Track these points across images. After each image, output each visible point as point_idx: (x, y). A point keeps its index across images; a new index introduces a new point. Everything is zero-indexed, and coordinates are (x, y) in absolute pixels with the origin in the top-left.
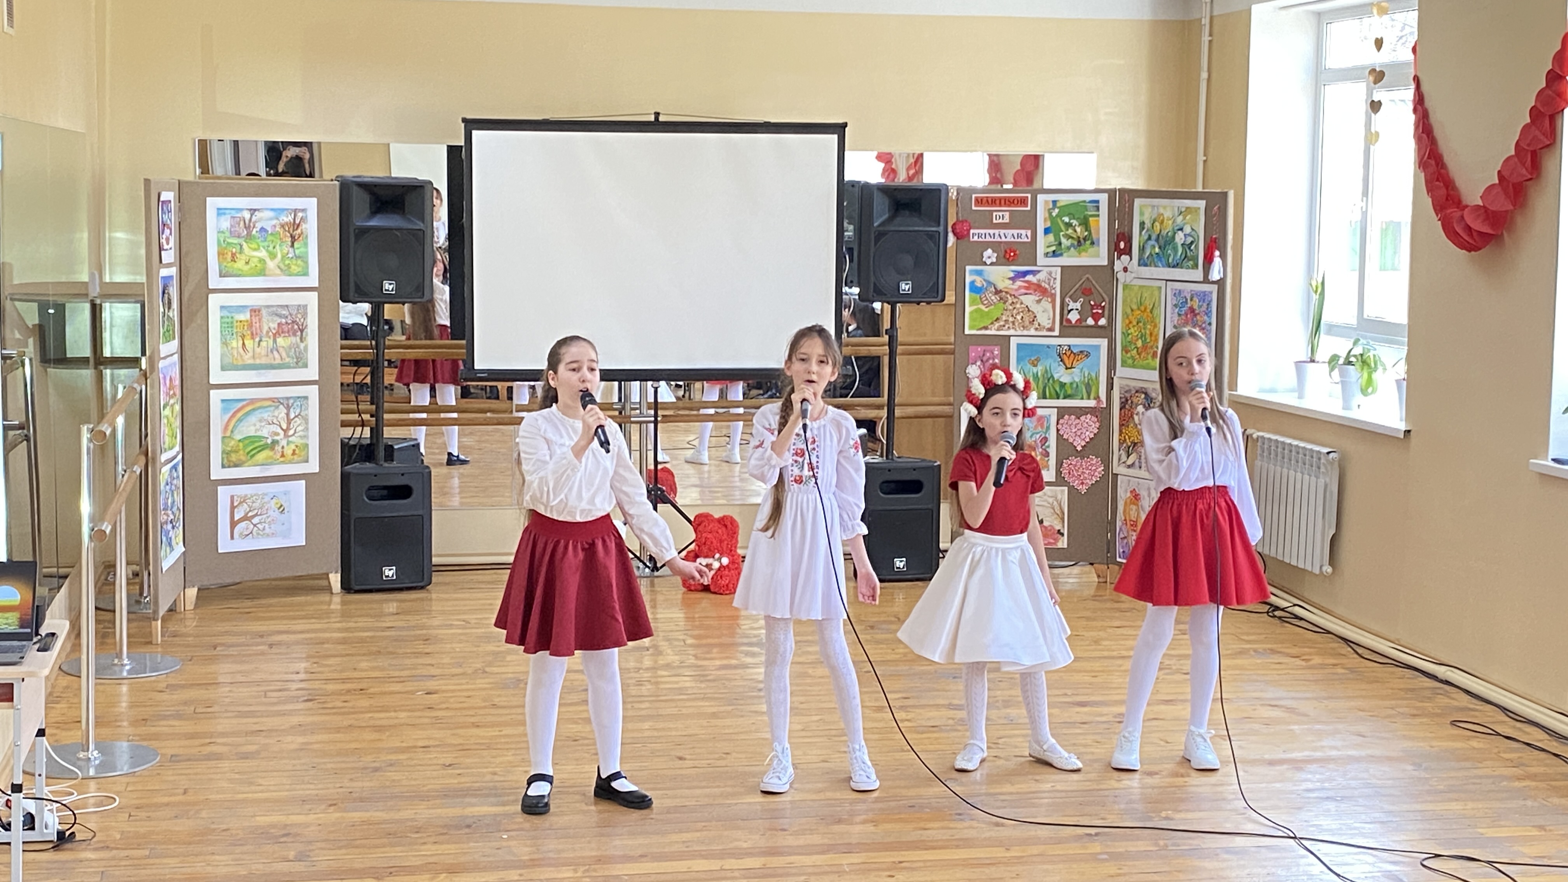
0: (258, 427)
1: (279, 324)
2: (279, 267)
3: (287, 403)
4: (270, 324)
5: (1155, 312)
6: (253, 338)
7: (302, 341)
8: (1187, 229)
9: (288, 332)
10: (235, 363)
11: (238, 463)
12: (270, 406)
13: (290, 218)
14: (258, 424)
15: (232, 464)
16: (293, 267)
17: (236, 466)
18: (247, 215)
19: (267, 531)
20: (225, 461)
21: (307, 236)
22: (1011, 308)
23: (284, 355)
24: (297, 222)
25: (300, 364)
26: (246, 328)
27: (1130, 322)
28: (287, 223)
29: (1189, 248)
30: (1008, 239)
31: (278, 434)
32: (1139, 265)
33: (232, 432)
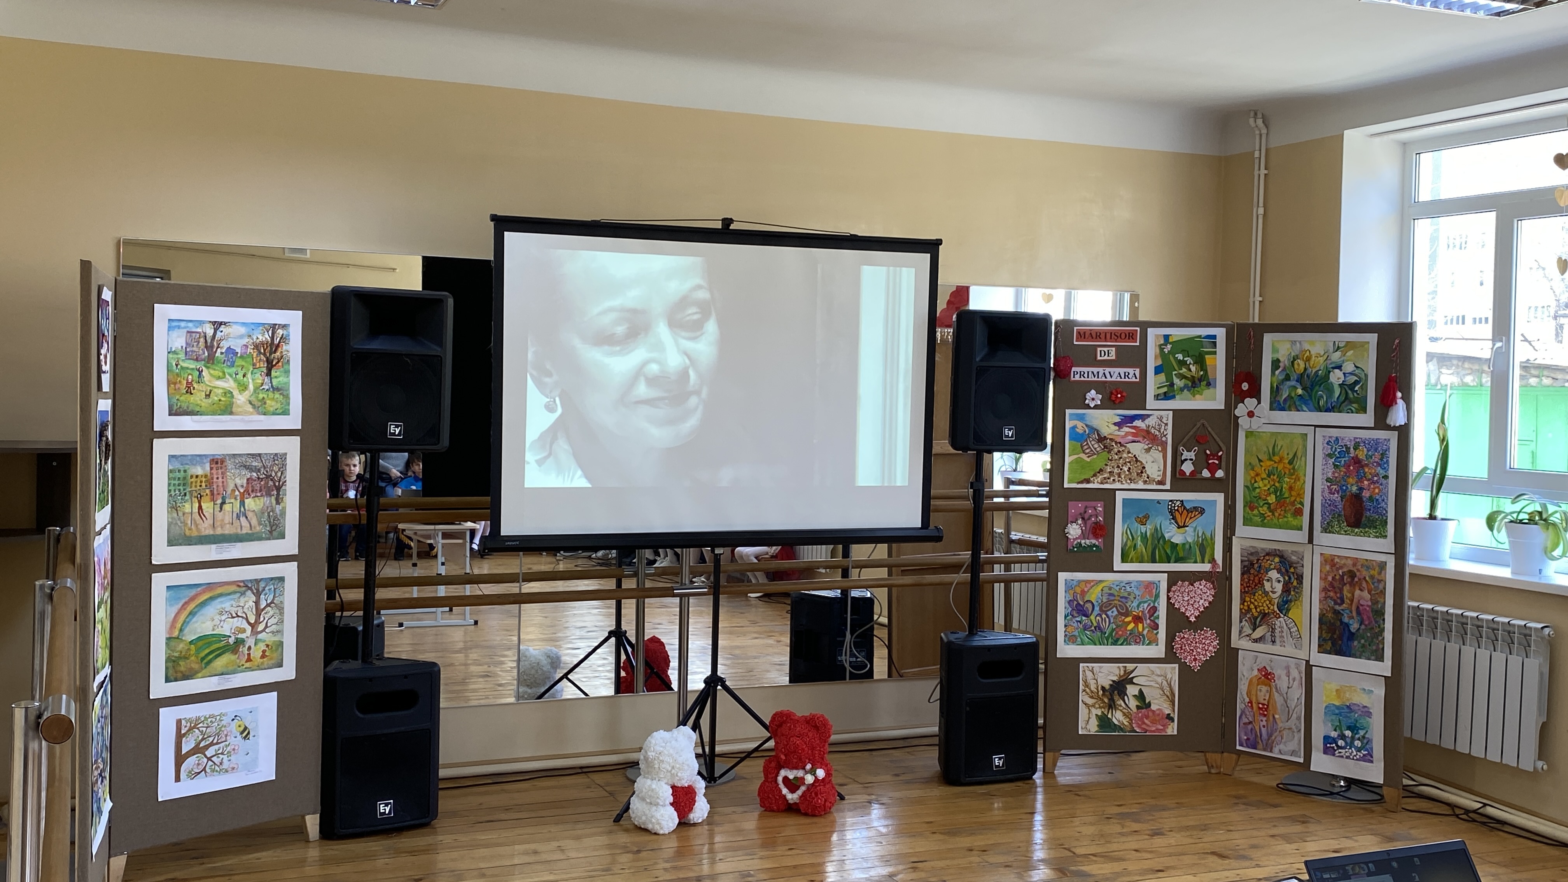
0: (217, 622)
1: (248, 480)
2: (250, 403)
3: (254, 587)
4: (237, 479)
5: (1297, 464)
6: (213, 500)
7: (278, 503)
8: (1349, 367)
9: (260, 491)
10: (188, 533)
11: (187, 674)
12: (235, 592)
13: (267, 337)
14: (217, 618)
15: (179, 675)
16: (268, 402)
17: (186, 677)
18: (210, 331)
19: (225, 766)
20: (171, 671)
21: (288, 361)
22: (1116, 456)
23: (254, 522)
24: (276, 342)
25: (275, 533)
26: (203, 484)
27: (1257, 475)
28: (262, 343)
29: (1352, 390)
30: (1113, 379)
31: (243, 631)
32: (1271, 409)
33: (181, 630)
